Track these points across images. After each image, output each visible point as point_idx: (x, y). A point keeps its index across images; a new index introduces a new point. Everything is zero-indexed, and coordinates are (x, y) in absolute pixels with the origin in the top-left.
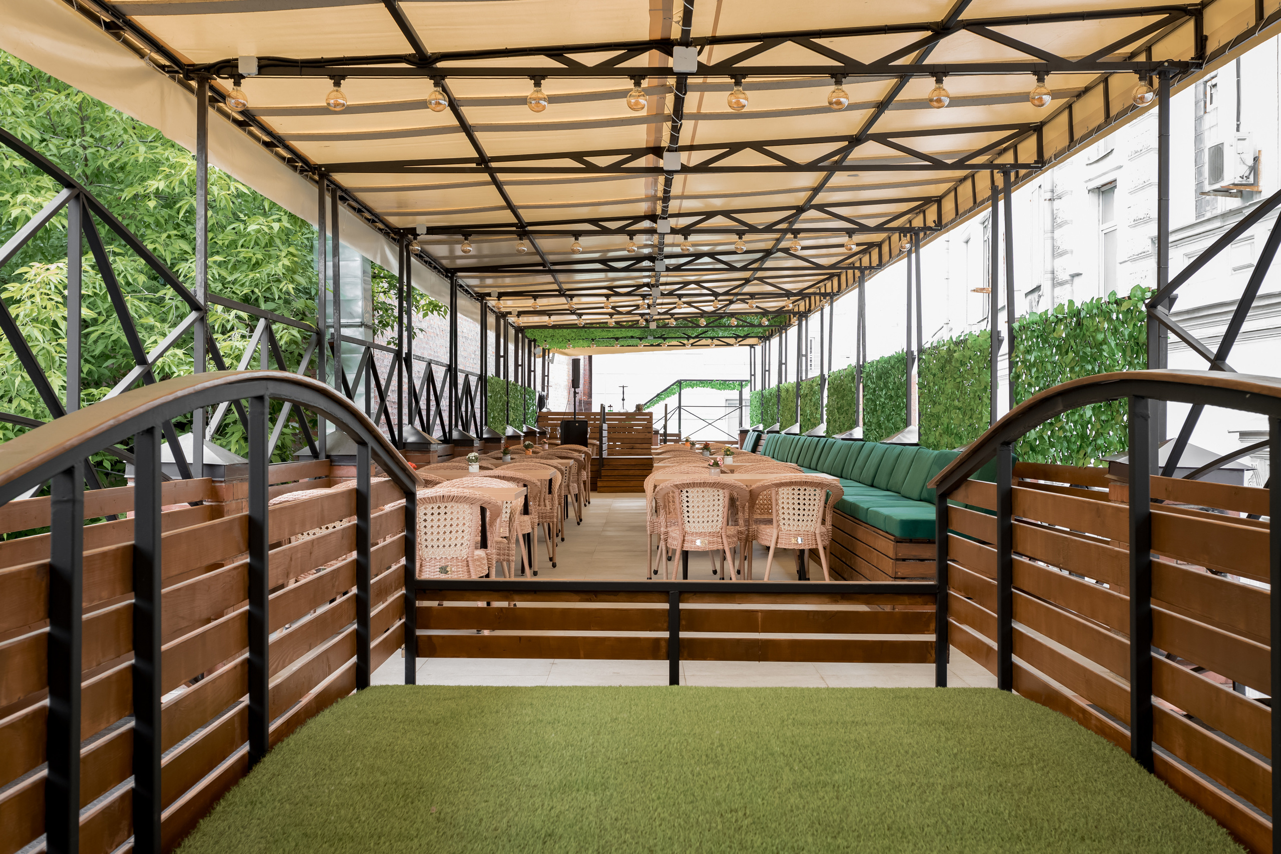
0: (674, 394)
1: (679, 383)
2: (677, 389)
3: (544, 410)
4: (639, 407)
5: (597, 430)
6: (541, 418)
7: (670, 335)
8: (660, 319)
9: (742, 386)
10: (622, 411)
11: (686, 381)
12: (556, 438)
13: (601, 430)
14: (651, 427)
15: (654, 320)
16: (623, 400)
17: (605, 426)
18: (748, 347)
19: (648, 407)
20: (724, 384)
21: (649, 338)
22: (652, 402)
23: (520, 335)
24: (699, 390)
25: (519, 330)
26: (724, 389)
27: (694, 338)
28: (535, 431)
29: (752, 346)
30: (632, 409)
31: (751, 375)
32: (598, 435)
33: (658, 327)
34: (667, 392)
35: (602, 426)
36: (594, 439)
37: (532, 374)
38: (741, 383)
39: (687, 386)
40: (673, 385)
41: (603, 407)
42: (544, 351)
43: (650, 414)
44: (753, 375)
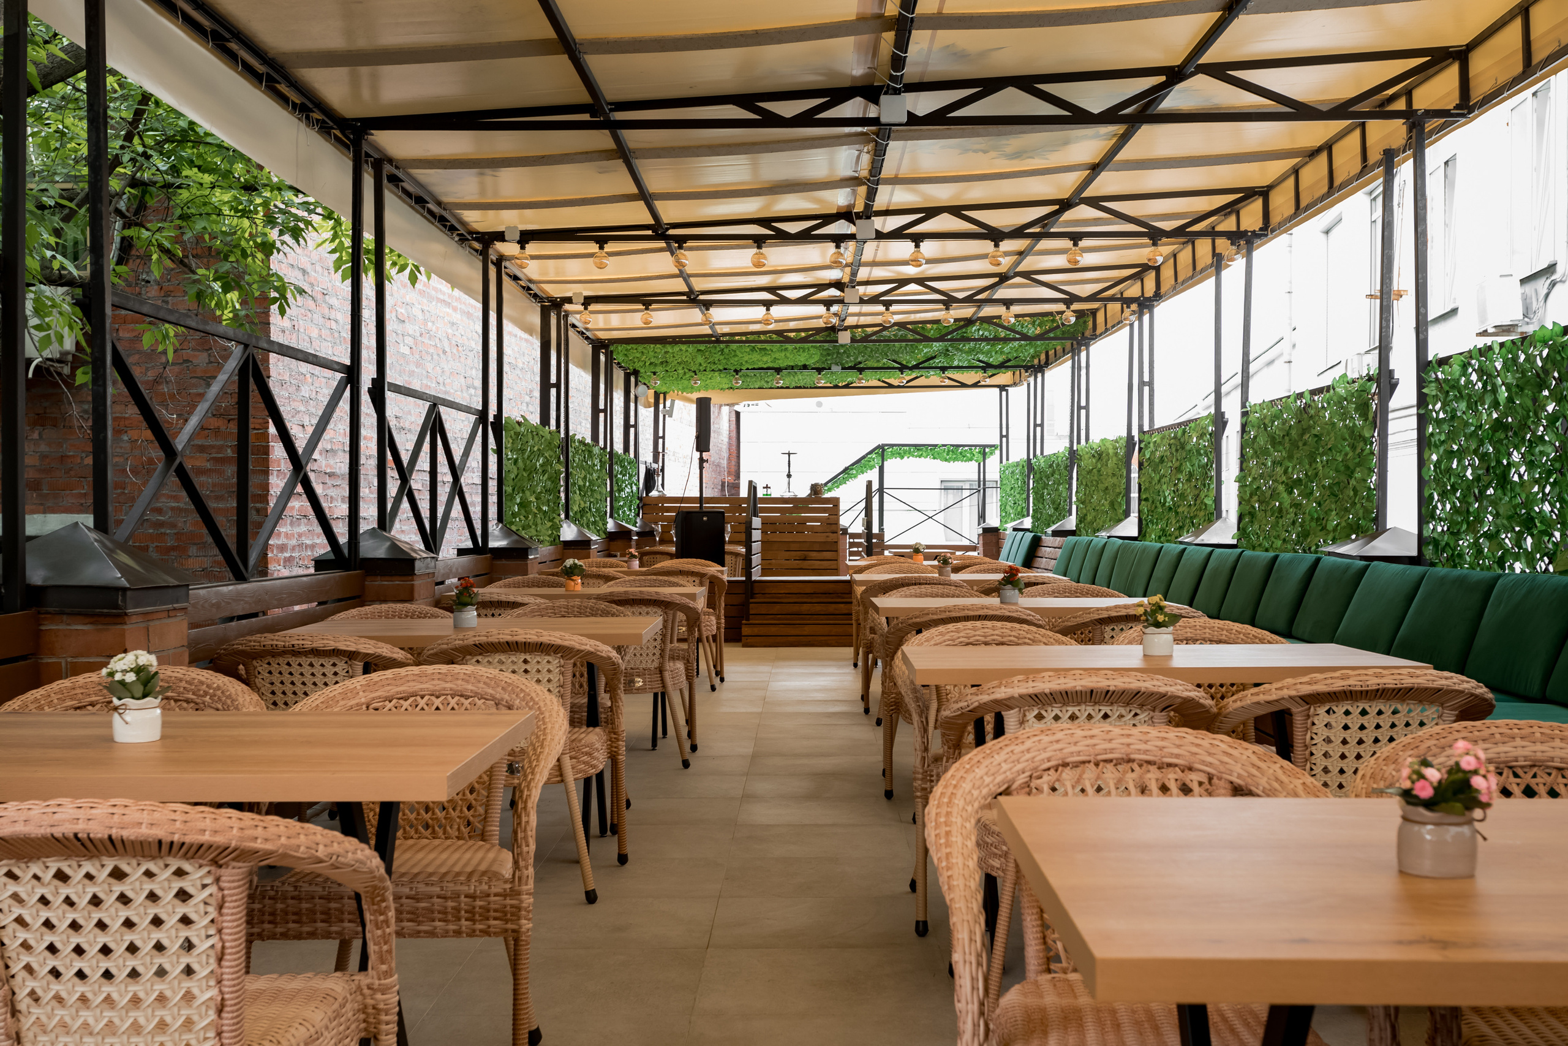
0: (872, 468)
1: (882, 451)
2: (878, 460)
3: (654, 493)
4: (815, 489)
5: (743, 528)
6: (646, 506)
7: (870, 364)
8: (857, 327)
9: (984, 454)
10: (787, 495)
11: (892, 446)
12: (671, 542)
13: (749, 529)
14: (837, 523)
15: (846, 329)
16: (789, 476)
17: (756, 522)
18: (997, 390)
19: (829, 490)
20: (955, 452)
21: (835, 368)
22: (836, 480)
23: (602, 358)
24: (911, 463)
25: (599, 346)
26: (955, 460)
27: (912, 368)
28: (630, 531)
29: (1003, 388)
30: (803, 492)
31: (1002, 436)
32: (743, 537)
33: (853, 340)
34: (860, 464)
35: (751, 522)
36: (738, 543)
37: (632, 430)
38: (984, 451)
39: (893, 455)
40: (871, 452)
41: (752, 487)
42: (657, 395)
43: (835, 502)
44: (1004, 436)
